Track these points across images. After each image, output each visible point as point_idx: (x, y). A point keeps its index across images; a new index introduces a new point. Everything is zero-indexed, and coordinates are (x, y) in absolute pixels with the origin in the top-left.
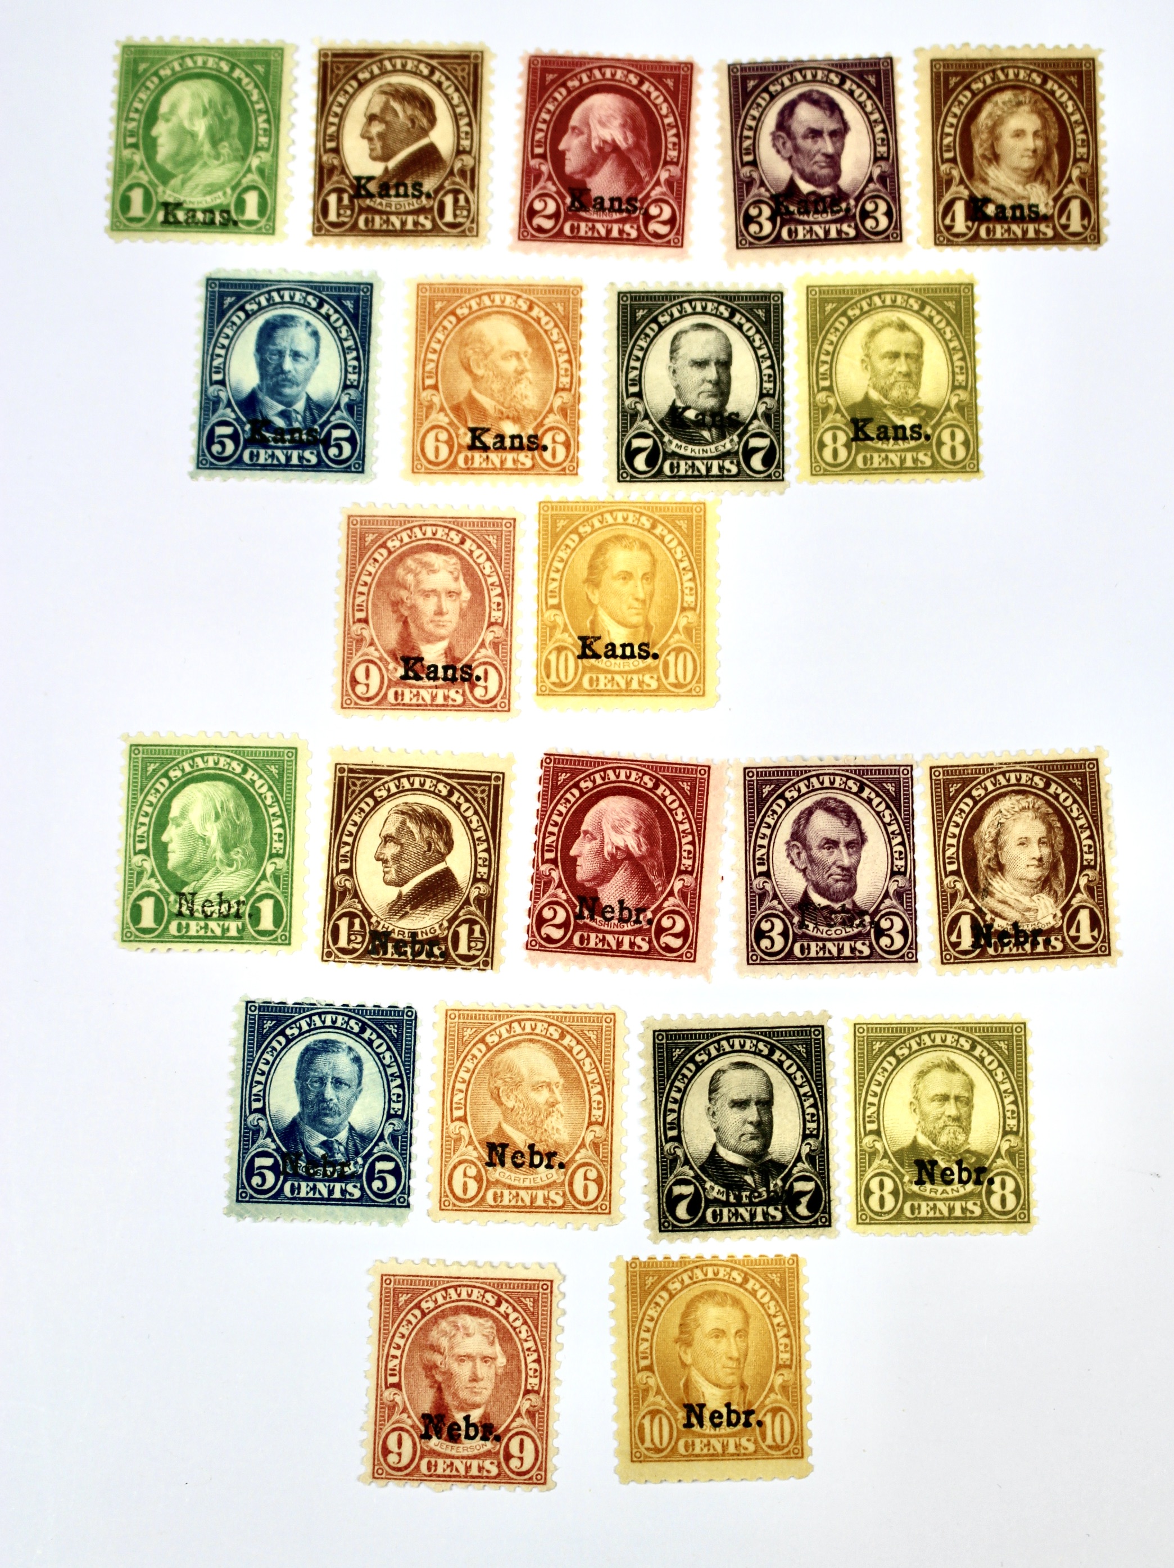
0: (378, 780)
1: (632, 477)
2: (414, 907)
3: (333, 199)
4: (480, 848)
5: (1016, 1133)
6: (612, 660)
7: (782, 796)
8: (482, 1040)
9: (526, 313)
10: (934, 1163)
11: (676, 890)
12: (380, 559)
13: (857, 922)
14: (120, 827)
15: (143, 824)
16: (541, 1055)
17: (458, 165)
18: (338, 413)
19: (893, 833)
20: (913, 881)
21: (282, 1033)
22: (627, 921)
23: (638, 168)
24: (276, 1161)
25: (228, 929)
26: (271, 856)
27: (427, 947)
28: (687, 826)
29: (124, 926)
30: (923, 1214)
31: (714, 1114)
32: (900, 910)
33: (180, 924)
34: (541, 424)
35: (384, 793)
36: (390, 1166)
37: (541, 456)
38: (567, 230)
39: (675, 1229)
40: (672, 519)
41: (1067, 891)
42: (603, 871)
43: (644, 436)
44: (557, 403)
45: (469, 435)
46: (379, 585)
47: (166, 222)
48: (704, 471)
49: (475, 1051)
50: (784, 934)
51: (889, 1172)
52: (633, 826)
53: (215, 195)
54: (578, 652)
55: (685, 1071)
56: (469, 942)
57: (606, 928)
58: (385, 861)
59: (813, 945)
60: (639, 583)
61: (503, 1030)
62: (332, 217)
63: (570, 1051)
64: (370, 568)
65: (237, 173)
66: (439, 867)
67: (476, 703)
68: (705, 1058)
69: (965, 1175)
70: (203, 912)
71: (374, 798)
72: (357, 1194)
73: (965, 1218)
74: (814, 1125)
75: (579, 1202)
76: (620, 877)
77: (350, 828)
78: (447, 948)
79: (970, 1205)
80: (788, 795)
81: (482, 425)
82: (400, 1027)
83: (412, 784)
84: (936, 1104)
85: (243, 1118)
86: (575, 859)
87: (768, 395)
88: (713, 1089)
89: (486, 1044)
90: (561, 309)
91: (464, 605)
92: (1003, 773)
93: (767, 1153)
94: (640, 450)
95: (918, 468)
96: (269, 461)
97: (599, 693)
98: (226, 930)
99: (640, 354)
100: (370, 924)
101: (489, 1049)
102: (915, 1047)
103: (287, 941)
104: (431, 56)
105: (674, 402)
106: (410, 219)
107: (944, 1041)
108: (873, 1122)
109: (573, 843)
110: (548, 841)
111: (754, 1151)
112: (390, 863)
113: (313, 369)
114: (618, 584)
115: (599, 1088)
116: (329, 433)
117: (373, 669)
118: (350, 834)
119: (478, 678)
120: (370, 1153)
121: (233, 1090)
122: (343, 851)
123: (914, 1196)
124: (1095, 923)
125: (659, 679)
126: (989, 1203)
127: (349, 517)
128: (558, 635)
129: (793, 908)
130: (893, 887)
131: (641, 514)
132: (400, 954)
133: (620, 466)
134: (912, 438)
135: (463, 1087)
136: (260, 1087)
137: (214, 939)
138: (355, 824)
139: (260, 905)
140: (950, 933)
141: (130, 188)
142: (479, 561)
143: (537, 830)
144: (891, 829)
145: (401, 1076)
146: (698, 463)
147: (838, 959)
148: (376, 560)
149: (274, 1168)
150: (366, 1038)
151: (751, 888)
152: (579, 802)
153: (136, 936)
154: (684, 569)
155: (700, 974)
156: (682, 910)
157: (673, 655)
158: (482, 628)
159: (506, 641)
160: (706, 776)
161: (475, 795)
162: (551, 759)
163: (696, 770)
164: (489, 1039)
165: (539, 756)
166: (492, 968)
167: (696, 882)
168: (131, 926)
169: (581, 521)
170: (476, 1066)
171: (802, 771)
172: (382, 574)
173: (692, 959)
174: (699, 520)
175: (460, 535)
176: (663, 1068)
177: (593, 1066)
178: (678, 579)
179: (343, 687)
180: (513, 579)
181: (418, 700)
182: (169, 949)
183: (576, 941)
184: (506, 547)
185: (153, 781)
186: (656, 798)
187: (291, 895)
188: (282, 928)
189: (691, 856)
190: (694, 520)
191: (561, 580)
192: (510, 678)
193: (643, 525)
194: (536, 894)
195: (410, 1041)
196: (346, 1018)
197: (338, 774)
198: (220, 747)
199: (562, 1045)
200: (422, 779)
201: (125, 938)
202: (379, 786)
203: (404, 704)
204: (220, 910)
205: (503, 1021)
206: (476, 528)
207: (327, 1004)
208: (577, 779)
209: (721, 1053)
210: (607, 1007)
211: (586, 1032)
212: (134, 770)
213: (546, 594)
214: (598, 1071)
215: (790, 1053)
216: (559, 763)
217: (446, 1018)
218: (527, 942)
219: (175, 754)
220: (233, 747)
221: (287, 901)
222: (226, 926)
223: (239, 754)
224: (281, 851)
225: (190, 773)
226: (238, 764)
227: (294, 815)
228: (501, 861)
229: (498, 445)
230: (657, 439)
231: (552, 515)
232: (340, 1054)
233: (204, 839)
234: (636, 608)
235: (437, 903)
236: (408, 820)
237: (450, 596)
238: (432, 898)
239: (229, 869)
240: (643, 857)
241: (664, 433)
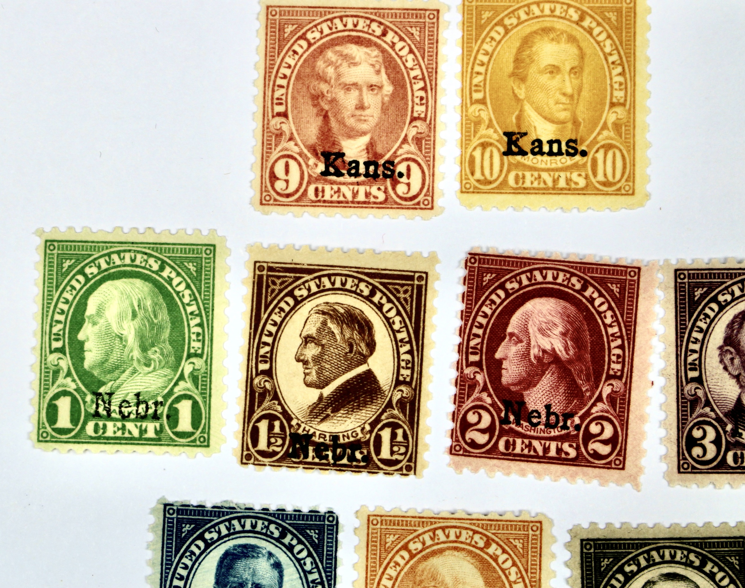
0: (298, 278)
2: (335, 410)
4: (402, 350)
6: (539, 157)
7: (715, 299)
8: (405, 547)
11: (604, 396)
12: (300, 51)
14: (35, 325)
15: (58, 322)
16: (466, 563)
21: (201, 537)
22: (554, 426)
25: (146, 431)
26: (189, 356)
27: (349, 451)
28: (616, 329)
29: (40, 426)
33: (96, 425)
35: (305, 293)
40: (602, 12)
42: (529, 375)
46: (298, 77)
49: (398, 559)
50: (717, 442)
52: (560, 329)
54: (503, 149)
55: (614, 582)
56: (392, 446)
57: (532, 433)
58: (305, 363)
60: (567, 77)
61: (427, 537)
63: (496, 560)
64: (290, 61)
66: (361, 369)
67: (398, 200)
68: (634, 568)
70: (121, 412)
71: (295, 298)
76: (547, 381)
77: (270, 328)
78: (369, 452)
80: (721, 298)
82: (321, 534)
83: (333, 284)
86: (500, 362)
89: (409, 551)
91: (386, 99)
97: (525, 191)
98: (142, 432)
100: (291, 426)
101: (412, 556)
103: (205, 443)
109: (498, 345)
110: (472, 343)
112: (311, 365)
114: (544, 79)
117: (292, 163)
118: (270, 334)
119: (401, 175)
122: (262, 352)
125: (587, 177)
127: (268, 7)
128: (483, 131)
129: (726, 415)
131: (569, 6)
132: (321, 457)
137: (131, 440)
138: (275, 324)
139: (178, 406)
142: (401, 53)
143: (462, 331)
145: (322, 583)
148: (295, 52)
150: (287, 544)
151: (682, 394)
152: (505, 303)
153: (53, 437)
154: (613, 63)
155: (629, 482)
156: (610, 416)
157: (602, 152)
158: (405, 123)
159: (430, 136)
160: (636, 278)
161: (398, 295)
162: (475, 259)
163: (626, 272)
164: (412, 546)
165: (463, 256)
166: (415, 474)
167: (626, 387)
168: (47, 425)
169: (506, 13)
170: (399, 573)
171: (735, 274)
172: (301, 66)
173: (621, 466)
174: (628, 12)
175: (382, 27)
176: (591, 579)
177: (519, 575)
178: (607, 74)
179: (262, 183)
180: (436, 72)
181: (339, 196)
182: (86, 450)
183: (501, 446)
184: (429, 40)
185: (69, 278)
186: (584, 300)
187: (210, 396)
188: (200, 430)
189: (620, 360)
190: (624, 12)
191: (486, 74)
192: (433, 175)
193: (571, 17)
194: (460, 398)
195: (332, 547)
196: (266, 523)
197: (258, 272)
198: (137, 243)
199: (487, 554)
200: (344, 278)
201: (41, 439)
202: (300, 285)
203: (325, 201)
204: (137, 411)
205: (426, 529)
206: (399, 20)
207: (246, 509)
208: (503, 280)
209: (651, 564)
210: (533, 514)
211: (512, 541)
212: (50, 266)
213: (470, 88)
214: (524, 581)
215: (723, 565)
216: (484, 263)
217: (368, 524)
218: (451, 447)
219: (91, 251)
220: (150, 243)
221: (205, 402)
222: (143, 427)
223: (157, 251)
224: (199, 352)
225: (106, 270)
226: (156, 261)
227: (213, 314)
228: (424, 364)
231: (477, 7)
232: (260, 560)
233: (121, 338)
234: (563, 104)
235: (359, 406)
236: (329, 321)
237: (372, 90)
238: (353, 401)
239: (147, 369)
240: (570, 361)
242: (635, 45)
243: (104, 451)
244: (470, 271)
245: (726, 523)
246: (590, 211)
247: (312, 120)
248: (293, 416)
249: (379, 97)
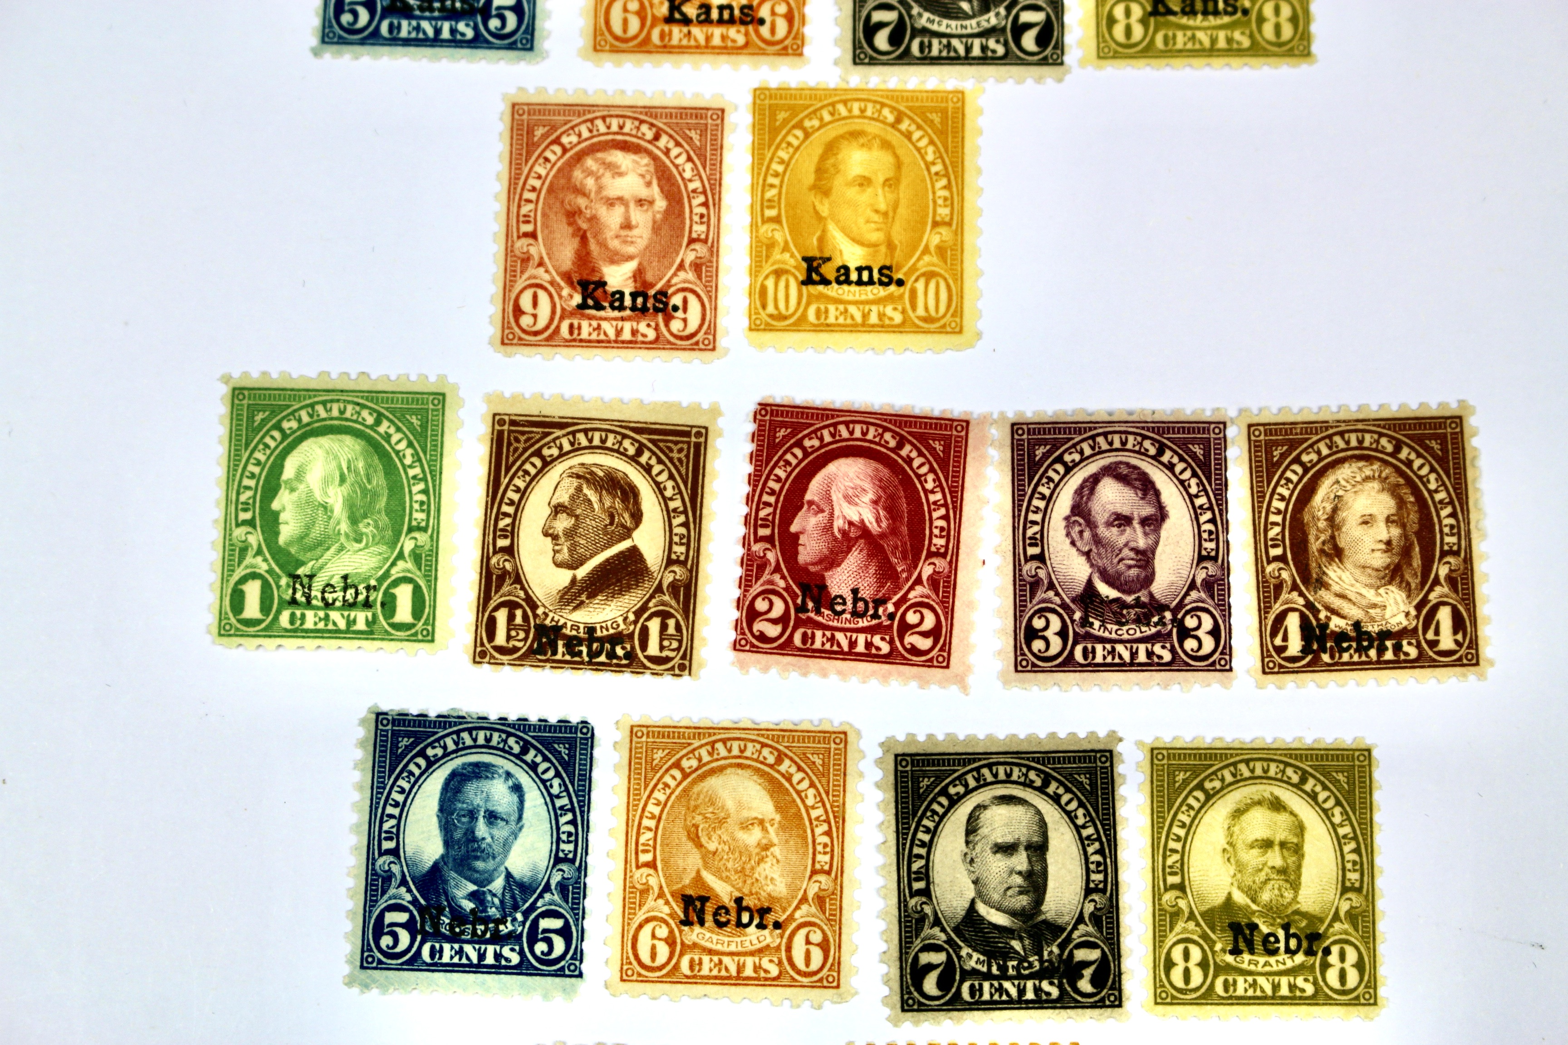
0: (548, 434)
1: (871, 58)
2: (592, 596)
4: (676, 521)
5: (1359, 890)
6: (845, 287)
7: (1060, 460)
8: (677, 765)
10: (1254, 927)
11: (925, 577)
12: (553, 158)
13: (1155, 619)
14: (218, 493)
15: (248, 488)
16: (751, 784)
19: (1201, 507)
20: (1226, 569)
21: (422, 754)
22: (862, 615)
24: (412, 917)
25: (354, 621)
26: (411, 530)
27: (608, 646)
28: (938, 496)
29: (221, 617)
30: (1240, 992)
31: (972, 861)
32: (1210, 605)
33: (293, 615)
35: (555, 452)
36: (558, 924)
37: (757, 32)
39: (922, 1008)
40: (922, 112)
41: (1423, 584)
42: (832, 552)
43: (888, 7)
45: (667, 4)
46: (550, 190)
48: (962, 52)
49: (667, 779)
50: (1063, 634)
51: (1195, 937)
52: (870, 496)
54: (801, 278)
55: (935, 807)
56: (661, 640)
57: (835, 624)
58: (555, 537)
59: (1099, 647)
60: (880, 191)
63: (789, 780)
64: (541, 170)
66: (624, 546)
67: (672, 339)
68: (961, 789)
69: (1293, 943)
70: (323, 599)
71: (543, 458)
72: (515, 959)
73: (1294, 998)
74: (1100, 877)
75: (799, 972)
76: (854, 559)
77: (512, 495)
78: (633, 648)
79: (1300, 982)
80: (1067, 458)
82: (572, 749)
83: (591, 441)
84: (1256, 852)
85: (370, 860)
86: (796, 536)
88: (972, 828)
89: (682, 770)
91: (659, 216)
92: (1341, 434)
93: (1040, 912)
94: (881, 25)
95: (1233, 51)
96: (413, 35)
97: (829, 328)
98: (351, 622)
100: (536, 616)
101: (685, 776)
102: (1229, 778)
103: (429, 637)
107: (1266, 771)
108: (1175, 874)
109: (794, 516)
110: (762, 514)
111: (1023, 909)
112: (562, 540)
114: (852, 193)
115: (825, 827)
116: (490, 2)
117: (541, 294)
118: (512, 503)
119: (675, 308)
120: (533, 907)
121: (358, 826)
122: (501, 524)
123: (1228, 969)
124: (1458, 624)
125: (904, 312)
126: (1324, 980)
127: (514, 105)
128: (777, 255)
129: (1073, 600)
130: (1201, 576)
131: (883, 105)
132: (573, 654)
133: (856, 45)
134: (1226, 13)
135: (652, 824)
136: (393, 822)
137: (336, 633)
138: (518, 490)
139: (396, 591)
140: (1274, 634)
142: (678, 161)
143: (749, 499)
144: (1198, 502)
145: (572, 810)
146: (955, 42)
147: (1133, 666)
148: (547, 160)
149: (409, 926)
150: (529, 761)
151: (1020, 575)
152: (803, 465)
153: (237, 629)
154: (937, 174)
155: (955, 684)
156: (932, 603)
157: (922, 281)
158: (681, 246)
159: (711, 262)
160: (963, 433)
161: (671, 455)
162: (767, 411)
163: (951, 426)
164: (685, 764)
165: (752, 407)
166: (690, 674)
167: (951, 567)
168: (231, 615)
169: (806, 112)
170: (669, 797)
171: (1085, 428)
172: (555, 176)
173: (945, 664)
174: (956, 113)
175: (654, 130)
176: (907, 803)
177: (818, 799)
178: (929, 186)
179: (504, 318)
180: (720, 185)
181: (599, 334)
182: (280, 646)
183: (797, 640)
184: (712, 145)
185: (261, 434)
186: (900, 461)
187: (436, 579)
188: (423, 621)
189: (944, 533)
190: (950, 113)
191: (781, 186)
192: (716, 309)
193: (886, 118)
194: (746, 580)
195: (585, 765)
196: (504, 736)
197: (497, 427)
198: (347, 391)
199: (778, 772)
200: (604, 434)
201: (223, 632)
202: (549, 443)
203: (581, 341)
204: (344, 597)
205: (703, 742)
206: (674, 121)
207: (479, 718)
208: (800, 436)
209: (982, 784)
210: (836, 724)
211: (810, 756)
212: (238, 420)
213: (762, 204)
214: (824, 805)
215: (1070, 785)
216: (777, 416)
217: (631, 736)
218: (735, 641)
219: (290, 400)
220: (363, 392)
221: (430, 586)
222: (352, 617)
223: (372, 401)
224: (423, 524)
225: (308, 424)
226: (370, 414)
227: (440, 478)
228: (703, 539)
229: (703, 17)
230: (904, 12)
231: (770, 106)
232: (495, 781)
233: (325, 508)
234: (875, 222)
235: (621, 590)
236: (585, 486)
237: (641, 205)
238: (615, 584)
239: (357, 546)
240: (882, 535)
241: (913, 4)
242: (963, 153)
243: (302, 647)
244: (759, 425)
245: (1074, 734)
246: (908, 353)
247: (566, 242)
248: (539, 603)
249: (650, 213)
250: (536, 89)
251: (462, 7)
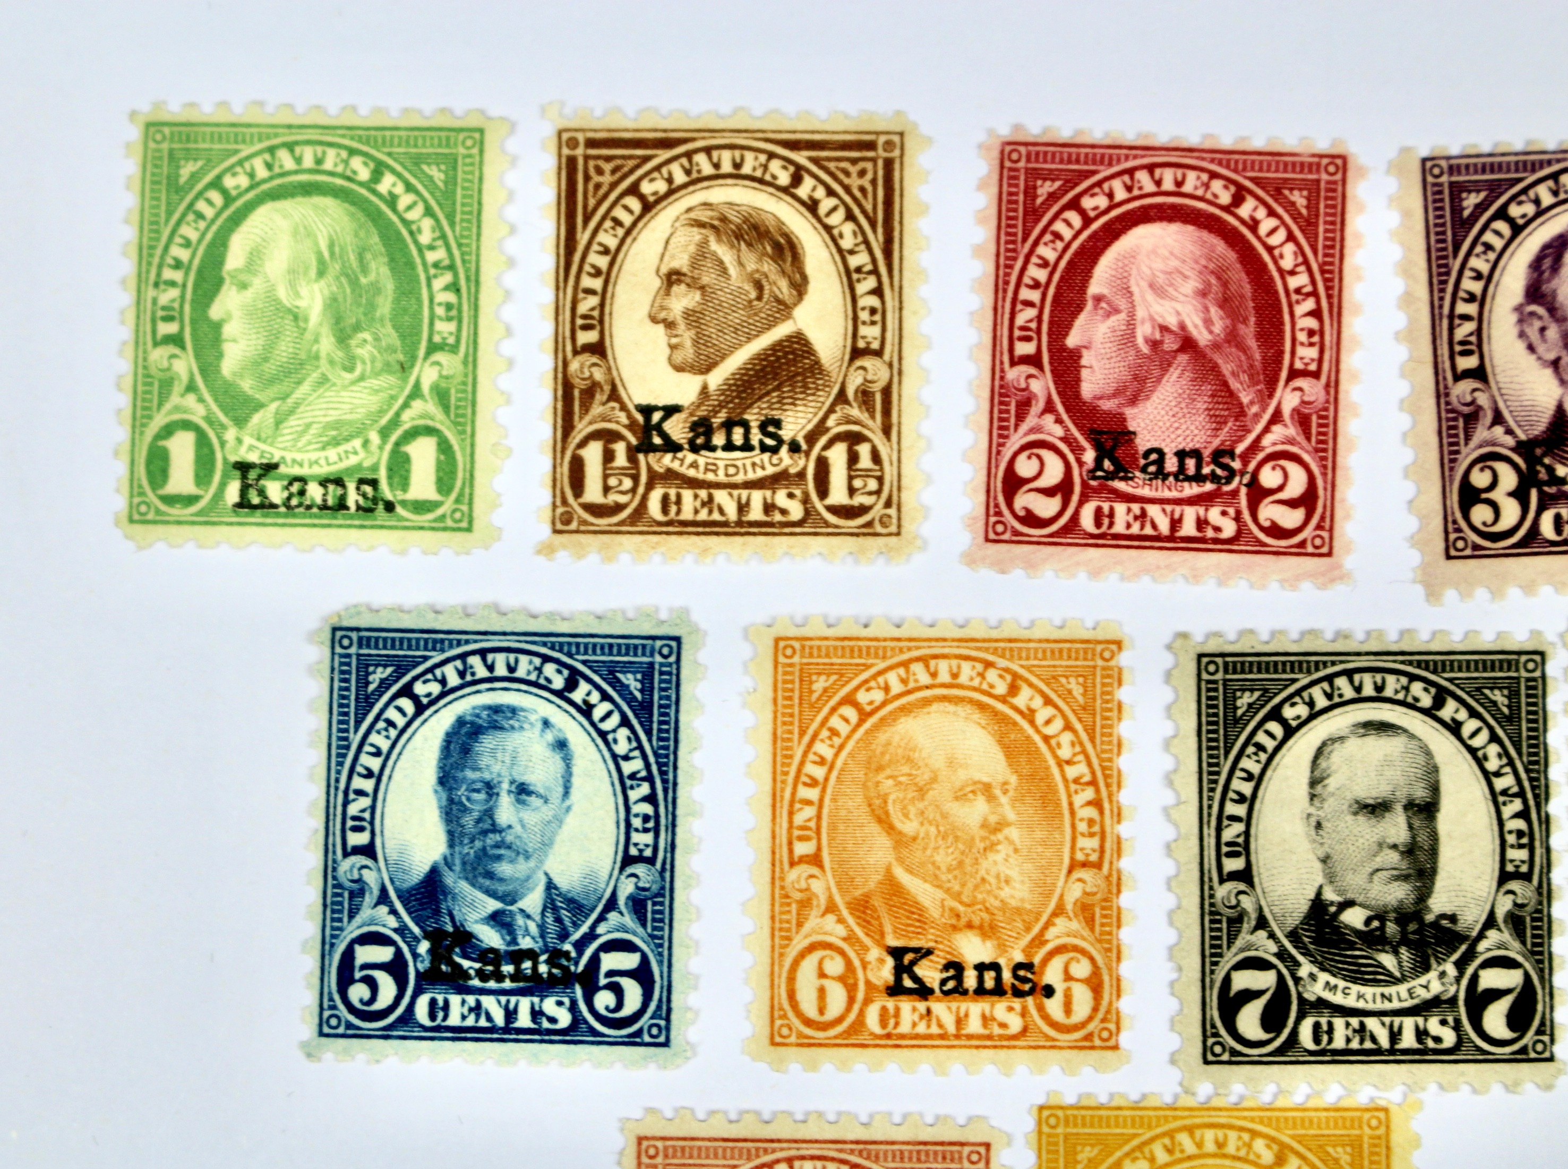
1: (1234, 1053)
3: (593, 454)
9: (1003, 699)
17: (855, 382)
18: (613, 916)
23: (1234, 385)
34: (1039, 940)
37: (1041, 1009)
38: (1087, 521)
40: (1320, 1145)
43: (1259, 964)
44: (1074, 892)
45: (890, 962)
47: (243, 504)
48: (1384, 1042)
53: (348, 446)
62: (593, 493)
65: (393, 398)
81: (914, 944)
87: (1517, 876)
90: (1077, 691)
94: (1249, 995)
96: (470, 1021)
99: (1247, 788)
104: (793, 145)
105: (1319, 893)
106: (757, 498)
113: (559, 821)
116: (595, 961)
127: (640, 1140)
131: (1254, 1134)
133: (1208, 1030)
141: (168, 431)
146: (1372, 1024)
169: (1127, 1148)
174: (1375, 1146)
190: (1366, 1146)
193: (1259, 1156)
229: (951, 985)
230: (1285, 972)
231: (1066, 1137)
241: (1300, 958)
250: (676, 1110)
251: (550, 973)
